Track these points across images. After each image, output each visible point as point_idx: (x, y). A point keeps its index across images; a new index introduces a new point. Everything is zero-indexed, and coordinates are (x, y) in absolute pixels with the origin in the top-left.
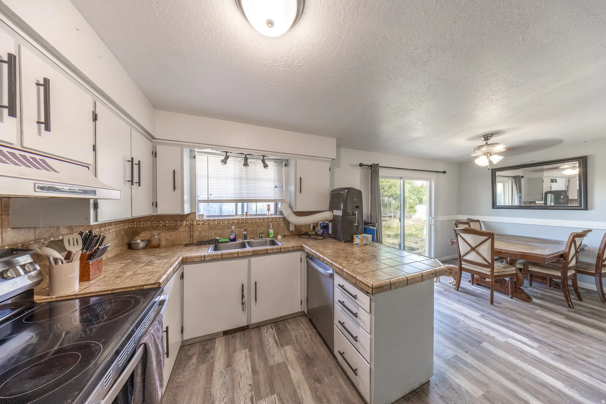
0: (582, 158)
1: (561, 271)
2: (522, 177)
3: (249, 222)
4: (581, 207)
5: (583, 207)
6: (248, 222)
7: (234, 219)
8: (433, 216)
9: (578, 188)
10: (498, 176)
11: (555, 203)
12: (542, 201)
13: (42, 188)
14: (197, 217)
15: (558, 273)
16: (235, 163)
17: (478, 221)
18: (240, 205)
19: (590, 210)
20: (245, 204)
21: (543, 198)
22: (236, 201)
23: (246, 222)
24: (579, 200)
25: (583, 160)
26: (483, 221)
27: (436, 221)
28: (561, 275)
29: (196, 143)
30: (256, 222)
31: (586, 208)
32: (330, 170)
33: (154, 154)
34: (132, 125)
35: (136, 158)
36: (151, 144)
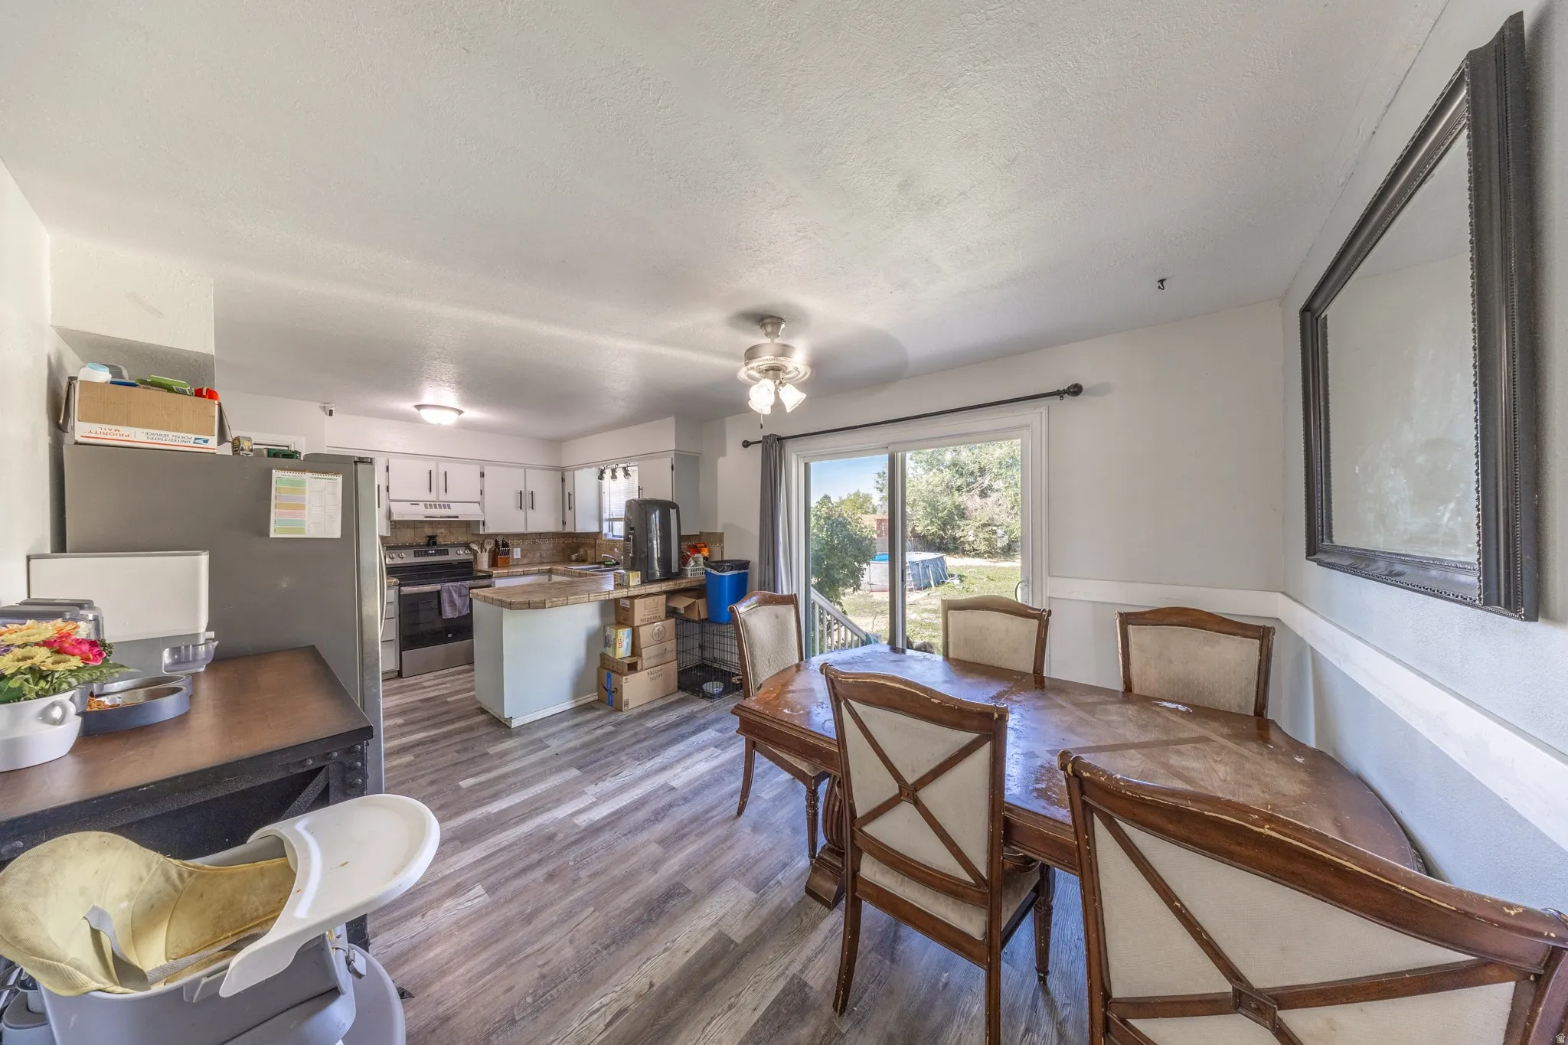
13: (426, 517)
14: (603, 537)
27: (1051, 598)
29: (593, 463)
32: (672, 469)
33: (563, 480)
34: (525, 468)
35: (529, 489)
36: (560, 473)
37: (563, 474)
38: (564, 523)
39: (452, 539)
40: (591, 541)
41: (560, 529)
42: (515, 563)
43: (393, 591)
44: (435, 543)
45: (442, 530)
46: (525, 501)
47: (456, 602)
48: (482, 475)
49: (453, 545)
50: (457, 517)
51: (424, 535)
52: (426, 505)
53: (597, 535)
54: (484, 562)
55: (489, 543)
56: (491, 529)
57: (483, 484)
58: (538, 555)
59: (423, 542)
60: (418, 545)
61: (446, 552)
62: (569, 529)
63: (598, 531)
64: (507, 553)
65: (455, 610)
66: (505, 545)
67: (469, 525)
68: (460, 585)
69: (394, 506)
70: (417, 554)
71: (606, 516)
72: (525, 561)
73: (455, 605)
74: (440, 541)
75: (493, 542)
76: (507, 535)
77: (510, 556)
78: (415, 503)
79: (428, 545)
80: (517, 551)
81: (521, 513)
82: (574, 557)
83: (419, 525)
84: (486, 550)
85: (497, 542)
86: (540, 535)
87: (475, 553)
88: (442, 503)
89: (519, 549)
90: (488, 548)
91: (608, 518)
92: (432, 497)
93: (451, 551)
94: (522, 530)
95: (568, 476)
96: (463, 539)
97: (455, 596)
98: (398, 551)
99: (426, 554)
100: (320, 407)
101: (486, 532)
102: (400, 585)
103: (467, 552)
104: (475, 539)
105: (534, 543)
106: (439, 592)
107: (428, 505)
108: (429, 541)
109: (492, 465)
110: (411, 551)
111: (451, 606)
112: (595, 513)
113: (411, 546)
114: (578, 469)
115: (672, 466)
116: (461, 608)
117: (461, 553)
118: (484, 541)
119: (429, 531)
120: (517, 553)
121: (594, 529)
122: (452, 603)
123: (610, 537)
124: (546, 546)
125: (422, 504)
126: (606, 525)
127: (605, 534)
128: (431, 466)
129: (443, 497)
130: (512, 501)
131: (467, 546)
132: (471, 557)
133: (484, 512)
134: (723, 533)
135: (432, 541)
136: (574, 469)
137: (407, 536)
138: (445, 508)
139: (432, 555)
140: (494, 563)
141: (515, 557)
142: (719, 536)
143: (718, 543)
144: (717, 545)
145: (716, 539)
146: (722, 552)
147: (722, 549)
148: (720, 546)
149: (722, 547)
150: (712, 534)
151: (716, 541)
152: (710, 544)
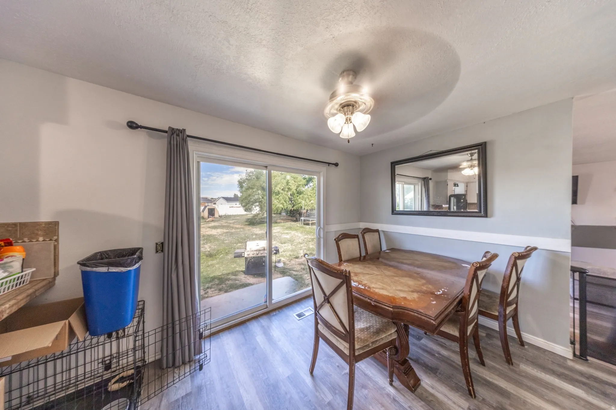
0: (481, 145)
1: (459, 326)
2: (431, 179)
4: (481, 213)
5: (482, 213)
8: (322, 226)
9: (477, 192)
10: (397, 174)
11: (457, 208)
12: (447, 204)
15: (454, 331)
17: (377, 231)
19: (490, 217)
21: (447, 202)
24: (478, 203)
25: (482, 147)
26: (383, 231)
27: (327, 232)
28: (460, 335)
31: (486, 216)
134: (55, 224)
142: (43, 227)
143: (43, 236)
144: (41, 239)
145: (36, 232)
146: (56, 248)
147: (56, 243)
148: (51, 240)
149: (55, 240)
150: (23, 225)
151: (37, 234)
152: (22, 239)
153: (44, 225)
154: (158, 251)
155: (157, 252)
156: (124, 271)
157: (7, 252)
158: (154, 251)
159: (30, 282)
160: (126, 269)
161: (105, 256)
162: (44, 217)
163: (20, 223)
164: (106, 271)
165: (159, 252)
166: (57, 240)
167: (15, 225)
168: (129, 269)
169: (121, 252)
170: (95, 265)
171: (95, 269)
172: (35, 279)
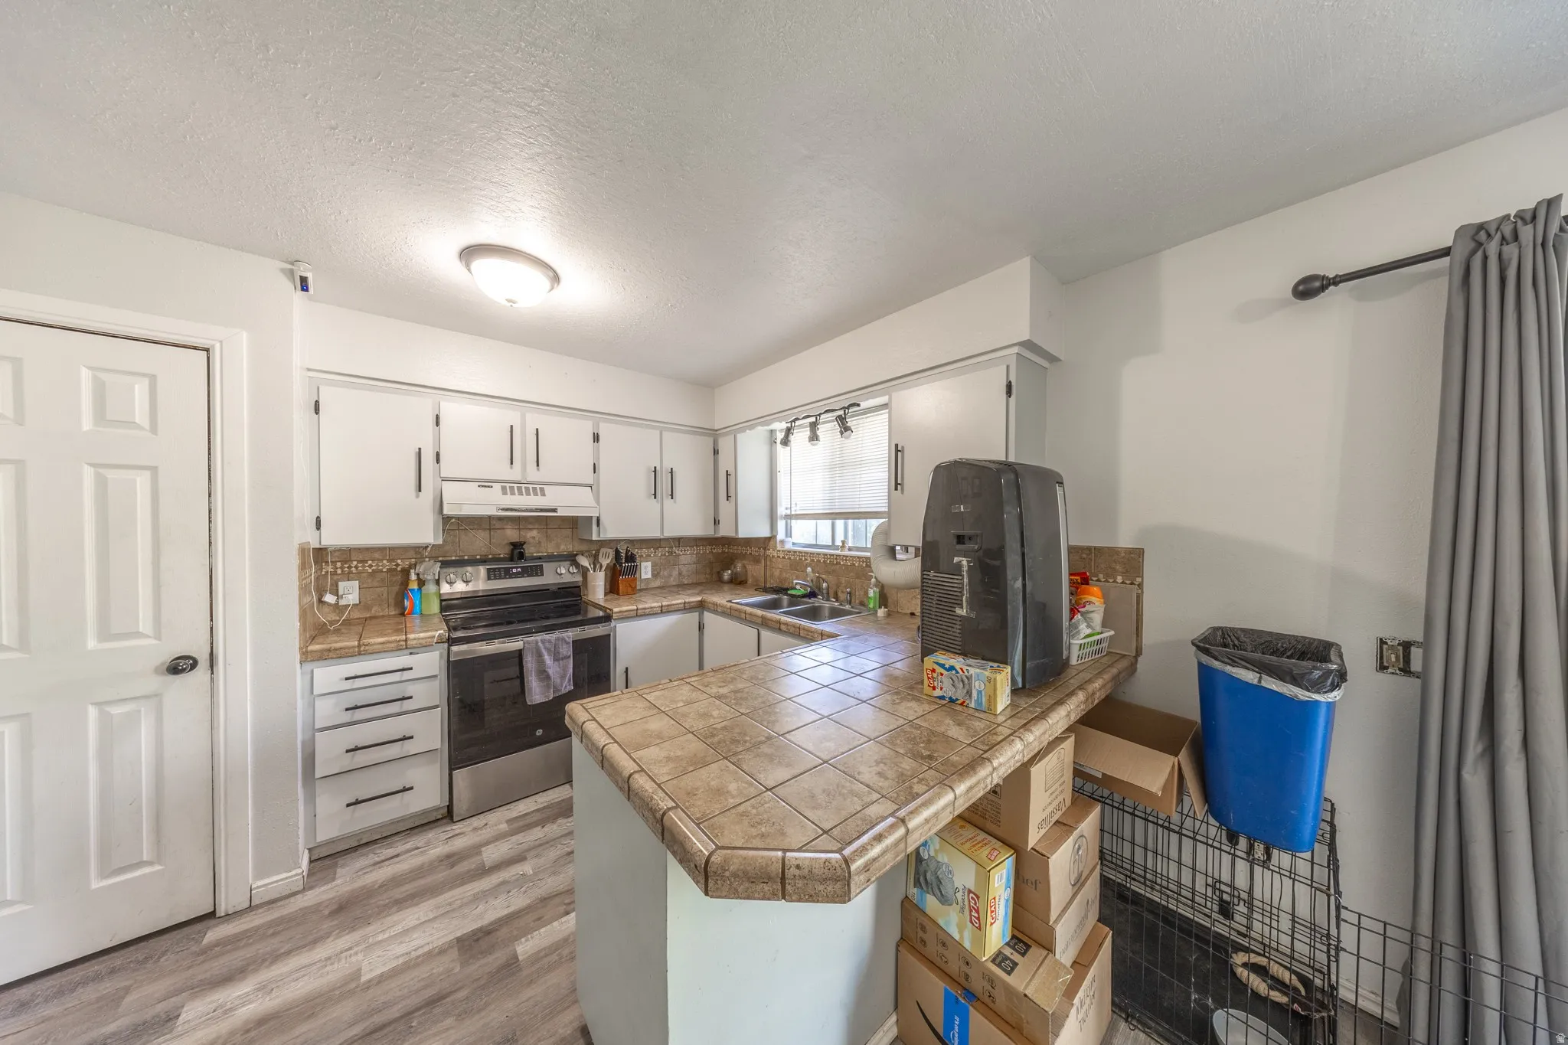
3: (842, 563)
6: (840, 563)
7: (819, 554)
13: (503, 509)
14: (778, 545)
16: (833, 435)
18: (840, 523)
20: (850, 522)
22: (833, 516)
23: (837, 564)
29: (775, 414)
30: (854, 565)
32: (1009, 392)
33: (716, 452)
34: (662, 427)
35: (668, 465)
36: (712, 439)
37: (715, 443)
38: (716, 522)
39: (551, 548)
40: (753, 551)
41: (709, 532)
42: (643, 586)
43: (436, 654)
44: (521, 556)
45: (534, 533)
46: (661, 484)
47: (551, 672)
48: (596, 438)
49: (551, 558)
50: (554, 510)
51: (506, 542)
52: (504, 489)
53: (766, 542)
54: (598, 584)
55: (606, 555)
56: (611, 530)
57: (597, 454)
58: (675, 573)
59: (503, 552)
60: (496, 560)
61: (538, 571)
62: (725, 531)
63: (768, 535)
64: (634, 571)
65: (548, 687)
66: (631, 558)
67: (575, 525)
68: (558, 639)
69: (451, 492)
70: (492, 575)
71: (782, 510)
72: (657, 583)
73: (548, 677)
74: (530, 550)
75: (612, 553)
76: (632, 542)
77: (637, 576)
78: (486, 484)
79: (511, 559)
80: (646, 567)
81: (655, 505)
82: (727, 575)
83: (498, 525)
84: (601, 567)
85: (617, 552)
86: (679, 541)
87: (584, 572)
88: (531, 486)
89: (649, 564)
90: (605, 562)
91: (784, 514)
92: (515, 474)
93: (547, 567)
94: (654, 533)
95: (725, 444)
96: (566, 547)
97: (548, 660)
98: (460, 570)
99: (507, 574)
100: (283, 270)
101: (603, 537)
102: (451, 641)
103: (573, 569)
104: (584, 547)
105: (671, 553)
106: (519, 654)
107: (509, 487)
108: (512, 551)
109: (611, 421)
110: (482, 570)
111: (541, 680)
112: (764, 505)
113: (483, 561)
114: (743, 430)
115: (1009, 387)
116: (558, 681)
117: (563, 571)
118: (598, 551)
119: (512, 534)
120: (646, 570)
121: (763, 532)
122: (543, 674)
123: (788, 546)
124: (687, 558)
125: (497, 487)
126: (781, 525)
127: (782, 542)
128: (512, 416)
129: (533, 475)
130: (641, 484)
131: (571, 559)
132: (578, 579)
133: (598, 502)
134: (1139, 553)
135: (517, 551)
136: (735, 430)
137: (477, 543)
138: (536, 494)
139: (516, 575)
140: (613, 588)
141: (644, 576)
142: (1123, 557)
143: (1123, 574)
144: (1119, 579)
145: (1113, 565)
146: (1139, 598)
147: (1140, 591)
148: (1132, 584)
149: (1138, 585)
150: (1099, 550)
151: (1114, 570)
152: (1097, 576)
153: (1123, 555)
154: (1387, 668)
155: (1382, 668)
156: (1302, 698)
157: (1084, 594)
158: (1372, 662)
159: (1109, 653)
160: (1308, 694)
161: (1232, 641)
162: (1125, 540)
163: (1095, 548)
164: (1255, 682)
165: (1390, 670)
166: (1140, 586)
167: (1089, 549)
168: (1316, 697)
169: (1270, 642)
170: (1229, 658)
171: (1229, 669)
172: (1114, 651)
